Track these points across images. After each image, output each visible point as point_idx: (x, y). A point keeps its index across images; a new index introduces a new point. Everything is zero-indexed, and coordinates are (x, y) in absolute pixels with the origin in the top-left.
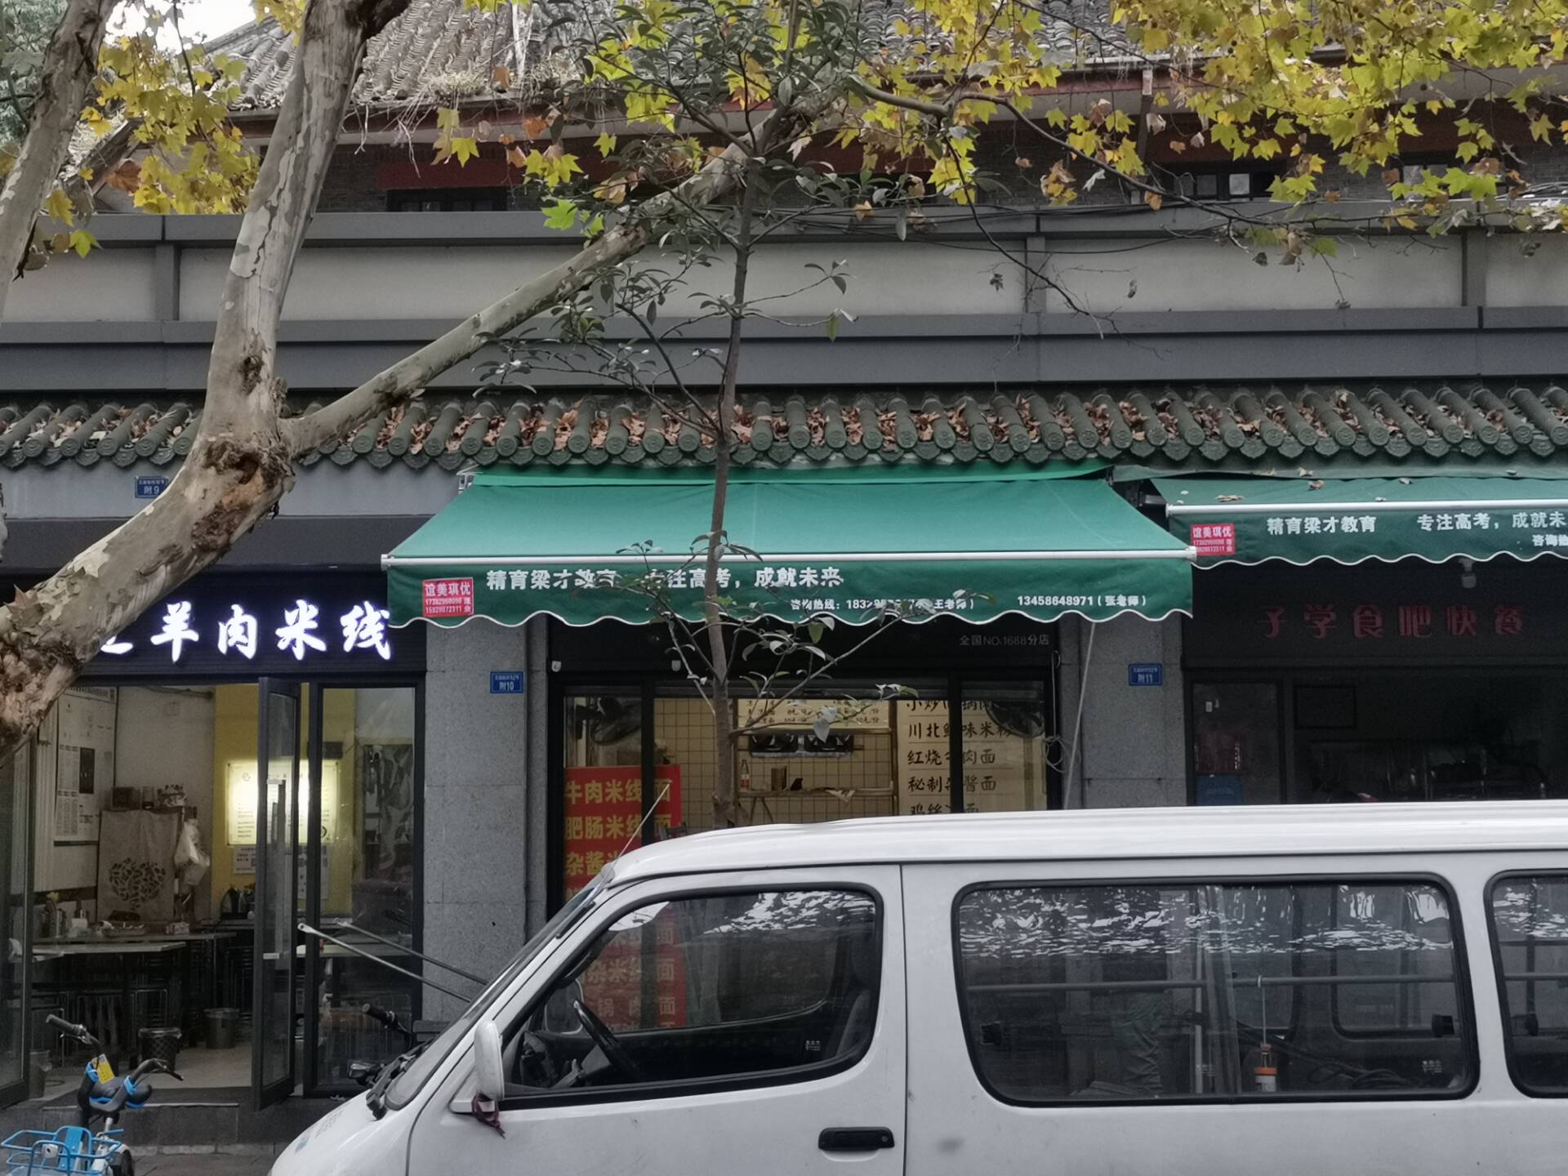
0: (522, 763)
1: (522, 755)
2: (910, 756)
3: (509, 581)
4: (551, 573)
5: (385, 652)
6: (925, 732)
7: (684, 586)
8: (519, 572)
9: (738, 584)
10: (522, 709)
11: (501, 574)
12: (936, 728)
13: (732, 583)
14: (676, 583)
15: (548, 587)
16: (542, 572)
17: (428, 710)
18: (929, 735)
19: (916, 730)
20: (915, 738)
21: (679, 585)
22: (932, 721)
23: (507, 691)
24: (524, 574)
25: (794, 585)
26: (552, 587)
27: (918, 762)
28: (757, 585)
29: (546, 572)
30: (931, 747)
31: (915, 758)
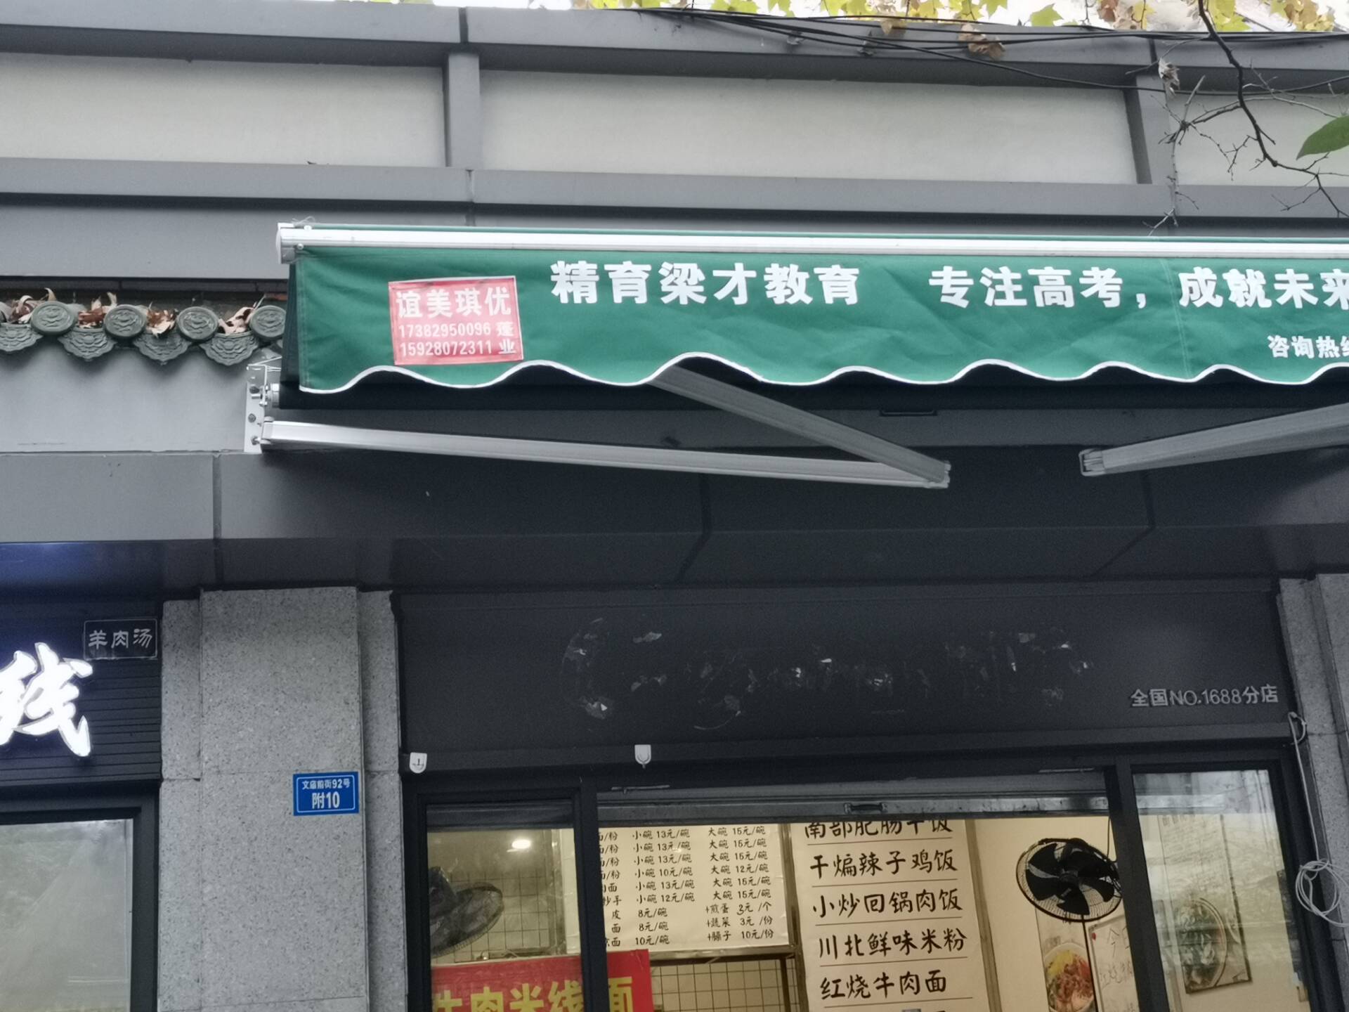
0: (361, 949)
1: (362, 936)
2: (824, 986)
3: (605, 284)
4: (707, 270)
5: (79, 742)
6: (843, 948)
7: (1023, 302)
8: (628, 265)
9: (1141, 300)
10: (358, 843)
11: (585, 269)
12: (858, 941)
13: (1128, 300)
14: (1000, 295)
15: (702, 300)
16: (685, 267)
17: (167, 858)
18: (849, 952)
19: (828, 946)
20: (829, 958)
21: (1010, 301)
22: (851, 931)
23: (327, 810)
24: (641, 272)
25: (1266, 303)
26: (711, 300)
27: (836, 995)
28: (1184, 302)
29: (694, 267)
30: (855, 971)
31: (832, 988)
